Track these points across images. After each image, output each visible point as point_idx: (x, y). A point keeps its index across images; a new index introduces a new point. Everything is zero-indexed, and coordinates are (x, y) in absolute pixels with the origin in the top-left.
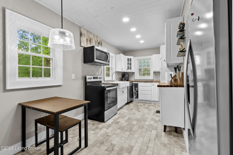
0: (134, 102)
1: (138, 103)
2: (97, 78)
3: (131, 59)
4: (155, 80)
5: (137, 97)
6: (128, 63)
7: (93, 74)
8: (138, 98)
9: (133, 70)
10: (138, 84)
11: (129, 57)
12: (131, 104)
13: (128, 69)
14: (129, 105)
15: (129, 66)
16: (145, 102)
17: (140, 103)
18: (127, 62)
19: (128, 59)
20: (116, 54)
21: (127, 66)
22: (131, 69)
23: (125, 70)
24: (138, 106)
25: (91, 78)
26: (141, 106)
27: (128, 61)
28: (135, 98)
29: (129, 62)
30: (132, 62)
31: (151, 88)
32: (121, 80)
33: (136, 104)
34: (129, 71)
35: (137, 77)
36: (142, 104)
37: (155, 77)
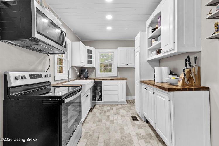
0: (97, 106)
1: (103, 105)
2: (40, 76)
3: (91, 51)
4: (119, 77)
5: (101, 98)
6: (88, 56)
8: (102, 100)
9: (94, 65)
10: (102, 82)
11: (90, 48)
12: (95, 110)
13: (88, 63)
14: (93, 112)
15: (90, 59)
16: (112, 104)
17: (105, 106)
18: (87, 54)
19: (88, 50)
20: (72, 41)
21: (87, 59)
22: (91, 63)
23: (85, 65)
24: (105, 112)
26: (108, 111)
27: (88, 52)
28: (98, 100)
29: (90, 54)
30: (93, 55)
31: (117, 86)
32: (78, 77)
33: (100, 108)
34: (89, 66)
35: (98, 73)
36: (109, 108)
37: (119, 73)
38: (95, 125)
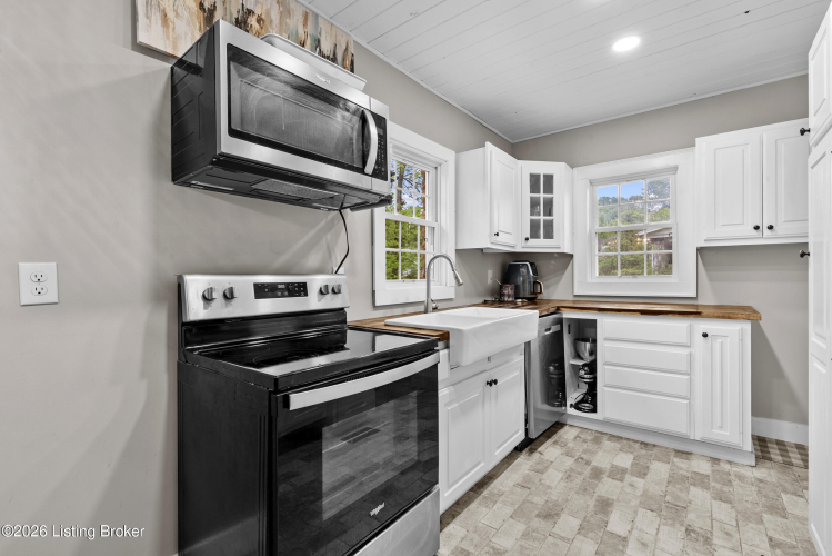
0: (567, 434)
1: (598, 437)
2: (300, 290)
3: (549, 179)
4: (708, 299)
5: (590, 400)
6: (534, 204)
7: (280, 261)
8: (594, 410)
9: (561, 242)
10: (593, 323)
11: (541, 168)
12: (549, 450)
13: (534, 233)
14: (536, 455)
15: (542, 218)
16: (647, 443)
17: (607, 444)
18: (527, 195)
19: (534, 179)
21: (527, 218)
22: (549, 235)
24: (597, 474)
25: (229, 296)
26: (618, 474)
27: (534, 187)
28: (577, 406)
29: (542, 195)
30: (560, 197)
31: (685, 351)
32: (492, 294)
33: (579, 449)
34: (540, 245)
35: (586, 279)
36: (625, 460)
38: (520, 527)
